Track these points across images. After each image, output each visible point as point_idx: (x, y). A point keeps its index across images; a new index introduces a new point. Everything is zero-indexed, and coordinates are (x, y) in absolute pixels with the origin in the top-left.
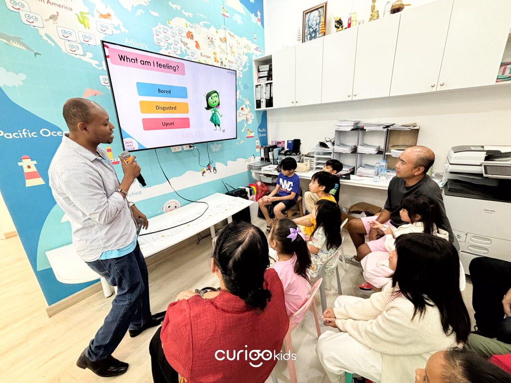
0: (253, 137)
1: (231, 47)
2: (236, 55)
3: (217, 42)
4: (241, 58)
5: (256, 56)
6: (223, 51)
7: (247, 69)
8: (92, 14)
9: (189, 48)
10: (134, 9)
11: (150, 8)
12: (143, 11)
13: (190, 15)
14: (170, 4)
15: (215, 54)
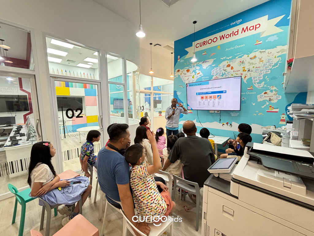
0: (277, 112)
2: (265, 61)
3: (248, 61)
4: (271, 61)
6: (251, 64)
8: (195, 75)
9: (227, 71)
10: (207, 67)
11: (212, 64)
12: (209, 67)
13: (231, 57)
14: (221, 58)
15: (244, 68)
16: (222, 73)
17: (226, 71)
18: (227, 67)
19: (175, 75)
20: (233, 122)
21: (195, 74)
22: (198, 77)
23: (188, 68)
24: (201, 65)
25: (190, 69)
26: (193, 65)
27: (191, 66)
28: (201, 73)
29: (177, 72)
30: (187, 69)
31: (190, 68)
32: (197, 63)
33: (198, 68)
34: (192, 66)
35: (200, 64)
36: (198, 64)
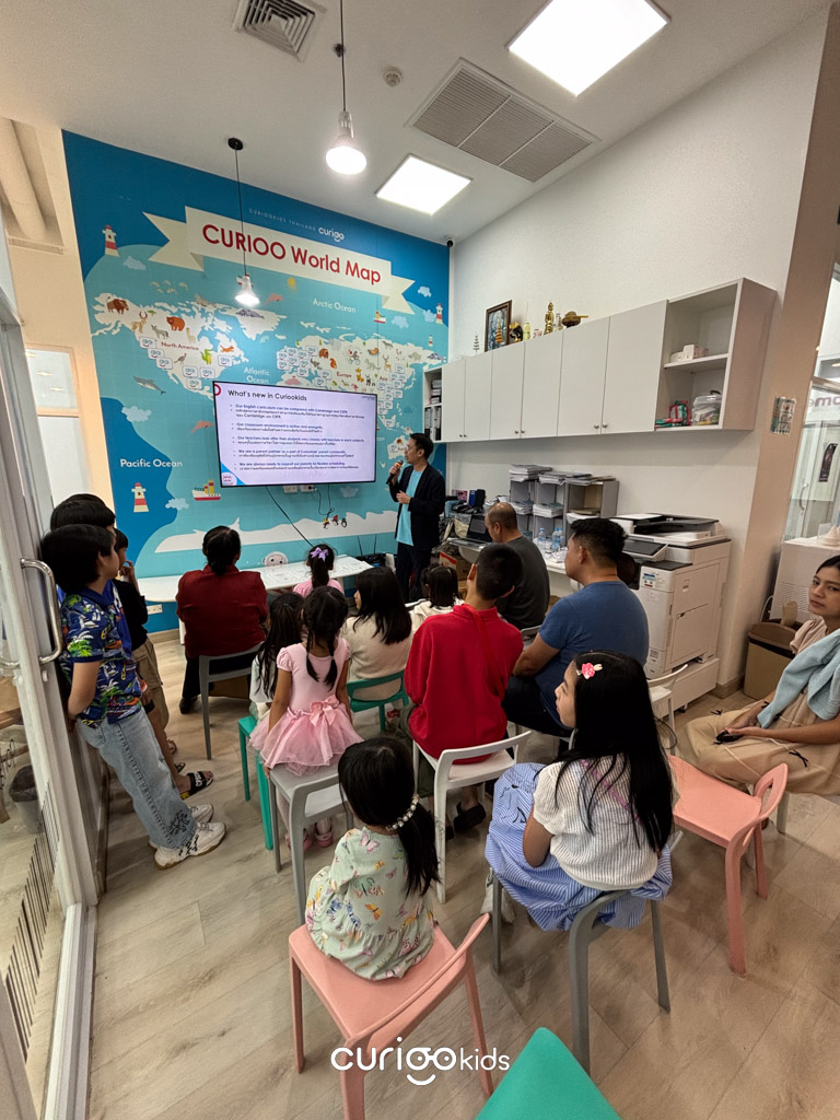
1: (386, 360)
2: (394, 369)
3: (364, 355)
4: (402, 371)
5: (431, 366)
6: (372, 366)
7: (411, 386)
8: (215, 350)
9: (321, 369)
11: (275, 332)
13: (326, 330)
14: (302, 323)
15: (358, 371)
16: (307, 371)
17: (319, 366)
18: (320, 355)
19: (100, 319)
20: (347, 513)
21: (211, 347)
22: (229, 364)
26: (200, 306)
27: (191, 307)
31: (188, 314)
32: (219, 306)
35: (229, 312)
36: (223, 310)
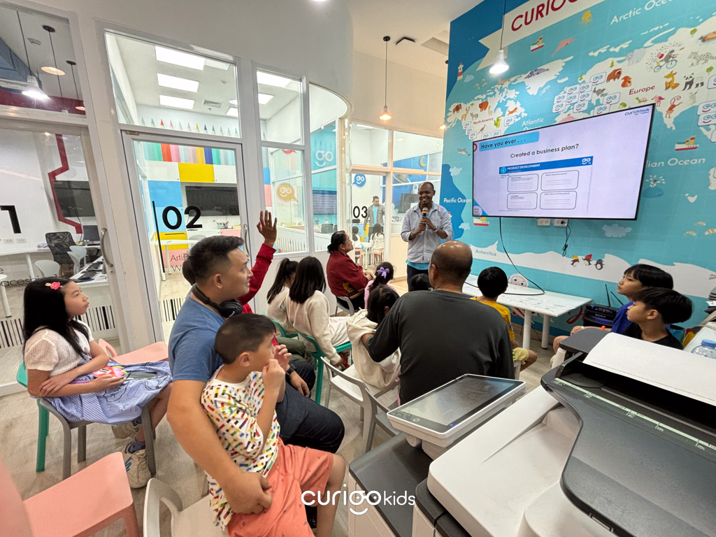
9: (606, 94)
10: (541, 89)
11: (559, 77)
12: (549, 86)
13: (625, 46)
14: (591, 54)
15: (671, 75)
16: (587, 103)
17: (605, 92)
18: (609, 79)
19: (449, 120)
20: (606, 255)
21: (502, 114)
22: (512, 123)
23: (484, 97)
24: (523, 83)
25: (489, 99)
26: (499, 87)
27: (493, 90)
28: (521, 110)
29: (454, 112)
30: (480, 102)
31: (491, 96)
32: (513, 79)
33: (512, 94)
34: (496, 90)
35: (520, 81)
36: (515, 80)
